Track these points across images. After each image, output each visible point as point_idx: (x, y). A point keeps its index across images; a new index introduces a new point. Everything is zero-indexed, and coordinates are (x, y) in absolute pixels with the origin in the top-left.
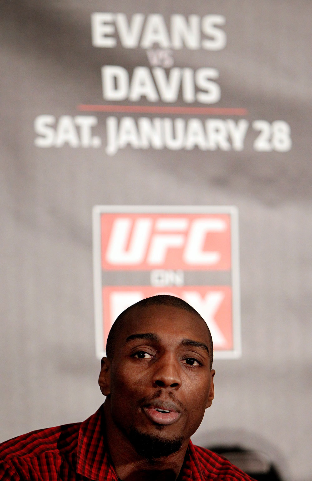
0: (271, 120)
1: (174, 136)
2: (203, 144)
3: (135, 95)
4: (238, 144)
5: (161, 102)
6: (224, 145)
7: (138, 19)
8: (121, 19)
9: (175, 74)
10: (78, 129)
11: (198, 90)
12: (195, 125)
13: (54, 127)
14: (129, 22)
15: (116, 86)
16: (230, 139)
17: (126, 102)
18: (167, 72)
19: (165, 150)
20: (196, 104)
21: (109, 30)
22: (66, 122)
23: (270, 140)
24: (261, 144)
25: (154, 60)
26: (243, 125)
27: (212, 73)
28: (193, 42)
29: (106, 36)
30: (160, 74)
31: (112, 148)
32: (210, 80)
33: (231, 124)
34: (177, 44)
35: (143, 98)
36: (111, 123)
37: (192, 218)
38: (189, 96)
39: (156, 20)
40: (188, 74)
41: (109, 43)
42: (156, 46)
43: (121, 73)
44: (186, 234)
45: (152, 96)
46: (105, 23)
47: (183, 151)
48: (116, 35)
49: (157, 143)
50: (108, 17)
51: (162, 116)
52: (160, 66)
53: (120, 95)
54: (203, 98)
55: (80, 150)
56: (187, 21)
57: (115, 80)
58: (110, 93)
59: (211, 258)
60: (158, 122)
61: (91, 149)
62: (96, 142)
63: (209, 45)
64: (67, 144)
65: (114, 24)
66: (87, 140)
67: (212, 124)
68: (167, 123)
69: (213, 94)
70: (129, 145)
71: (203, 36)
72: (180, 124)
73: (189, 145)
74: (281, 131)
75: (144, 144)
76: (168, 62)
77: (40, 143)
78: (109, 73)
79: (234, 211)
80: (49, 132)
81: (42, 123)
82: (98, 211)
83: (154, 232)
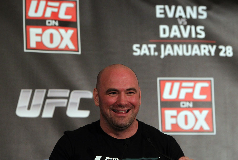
0: (225, 46)
1: (187, 51)
2: (199, 54)
3: (172, 36)
4: (213, 54)
5: (182, 38)
6: (208, 54)
7: (173, 7)
8: (167, 7)
9: (188, 27)
10: (149, 49)
11: (197, 33)
12: (196, 46)
13: (140, 48)
14: (170, 8)
15: (164, 32)
16: (209, 52)
17: (169, 38)
18: (185, 27)
19: (184, 56)
20: (196, 38)
21: (162, 11)
22: (144, 46)
23: (225, 52)
24: (222, 54)
25: (180, 22)
26: (215, 47)
27: (202, 27)
28: (194, 16)
29: (161, 13)
30: (182, 27)
31: (162, 56)
32: (201, 30)
33: (210, 46)
34: (188, 17)
35: (175, 37)
36: (162, 46)
37: (196, 82)
38: (193, 35)
39: (180, 8)
40: (193, 27)
41: (163, 16)
42: (180, 17)
43: (167, 28)
44: (193, 88)
45: (179, 36)
46: (161, 9)
47: (191, 56)
48: (165, 13)
49: (180, 54)
50: (162, 7)
51: (183, 44)
52: (182, 24)
53: (167, 35)
54: (199, 36)
55: (150, 56)
56: (192, 8)
57: (164, 30)
58: (162, 35)
59: (204, 97)
60: (181, 46)
61: (154, 56)
62: (156, 54)
63: (200, 17)
64: (145, 54)
65: (164, 9)
66: (152, 53)
67: (203, 46)
69: (203, 35)
70: (169, 55)
71: (198, 14)
72: (190, 46)
73: (193, 54)
74: (229, 49)
75: (175, 54)
76: (186, 23)
77: (135, 54)
78: (162, 27)
79: (212, 79)
80: (138, 50)
81: (135, 47)
82: (158, 79)
83: (181, 87)
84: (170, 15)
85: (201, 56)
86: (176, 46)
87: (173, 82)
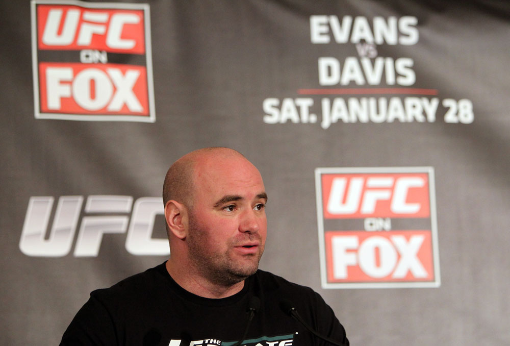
0: (457, 99)
1: (378, 112)
2: (402, 118)
3: (345, 81)
4: (431, 117)
5: (367, 84)
6: (420, 118)
7: (347, 21)
8: (334, 21)
9: (379, 62)
10: (298, 109)
11: (397, 75)
12: (396, 102)
13: (279, 107)
14: (341, 22)
15: (330, 73)
16: (424, 113)
17: (338, 86)
18: (373, 62)
19: (371, 123)
20: (396, 85)
21: (325, 29)
22: (288, 103)
23: (457, 114)
24: (450, 118)
25: (362, 51)
26: (435, 102)
27: (409, 62)
28: (392, 39)
29: (322, 34)
30: (366, 63)
31: (326, 124)
32: (406, 67)
33: (425, 101)
34: (379, 40)
35: (353, 83)
36: (326, 103)
37: (396, 176)
38: (390, 79)
39: (361, 22)
40: (389, 62)
41: (325, 39)
42: (363, 41)
43: (334, 63)
44: (392, 189)
45: (360, 80)
46: (321, 24)
47: (385, 123)
48: (330, 33)
49: (364, 118)
50: (323, 19)
51: (368, 96)
52: (366, 56)
53: (333, 80)
54: (402, 81)
55: (300, 123)
56: (386, 22)
57: (329, 69)
58: (324, 80)
59: (413, 209)
60: (364, 101)
61: (309, 124)
62: (313, 119)
63: (404, 41)
64: (289, 121)
65: (329, 25)
66: (305, 117)
67: (410, 102)
68: (372, 102)
69: (410, 79)
70: (340, 121)
71: (400, 34)
72: (383, 102)
73: (391, 118)
74: (465, 107)
75: (353, 119)
76: (373, 53)
77: (268, 120)
78: (324, 63)
79: (430, 170)
80: (275, 112)
81: (269, 104)
82: (319, 172)
83: (365, 188)
84: (341, 37)
85: (406, 124)
86: (353, 103)
87: (349, 177)
